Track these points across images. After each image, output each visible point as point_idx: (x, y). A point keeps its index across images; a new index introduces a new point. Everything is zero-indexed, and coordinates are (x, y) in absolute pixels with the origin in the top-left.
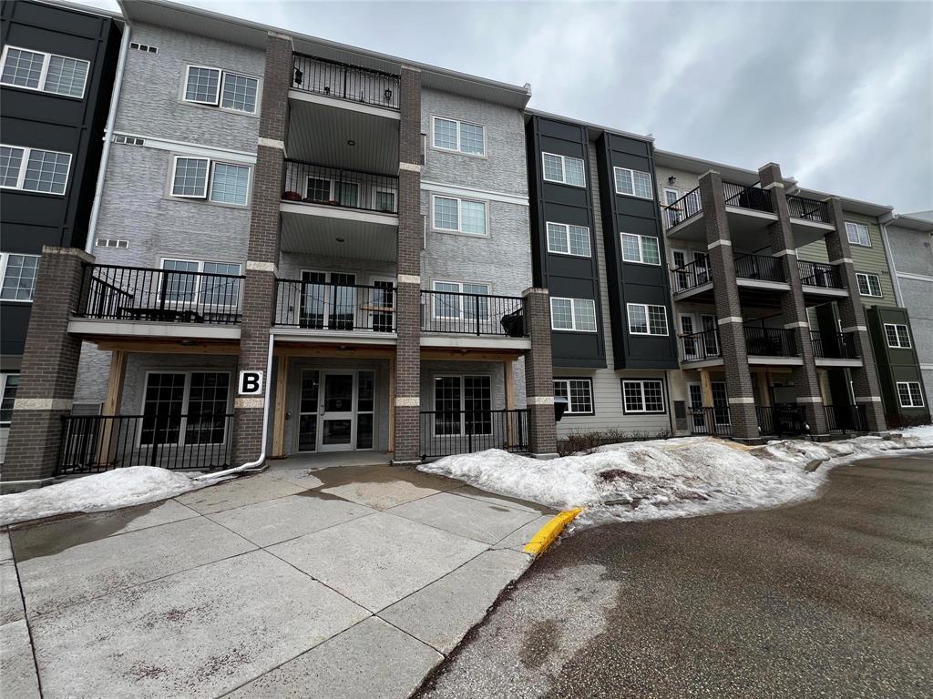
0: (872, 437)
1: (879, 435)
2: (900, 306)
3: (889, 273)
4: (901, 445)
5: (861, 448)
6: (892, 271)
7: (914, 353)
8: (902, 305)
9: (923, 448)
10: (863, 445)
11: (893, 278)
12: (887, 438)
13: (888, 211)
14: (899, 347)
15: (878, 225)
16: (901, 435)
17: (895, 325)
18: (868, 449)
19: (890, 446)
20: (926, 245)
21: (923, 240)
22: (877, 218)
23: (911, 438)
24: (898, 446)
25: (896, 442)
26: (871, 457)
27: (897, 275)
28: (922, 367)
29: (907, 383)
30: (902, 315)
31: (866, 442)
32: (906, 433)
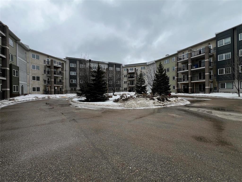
0: (6, 100)
1: (7, 100)
2: (17, 66)
3: (16, 56)
4: (14, 102)
5: (3, 104)
6: (17, 56)
7: (19, 78)
8: (18, 65)
9: (19, 102)
10: (4, 103)
11: (17, 58)
12: (10, 100)
13: (19, 40)
14: (16, 76)
15: (16, 42)
16: (14, 99)
17: (16, 70)
18: (5, 104)
19: (11, 102)
20: (26, 53)
21: (25, 52)
22: (16, 40)
23: (16, 100)
24: (13, 102)
25: (13, 101)
26: (6, 106)
27: (18, 58)
28: (20, 82)
29: (16, 86)
30: (18, 68)
31: (4, 102)
32: (16, 98)
